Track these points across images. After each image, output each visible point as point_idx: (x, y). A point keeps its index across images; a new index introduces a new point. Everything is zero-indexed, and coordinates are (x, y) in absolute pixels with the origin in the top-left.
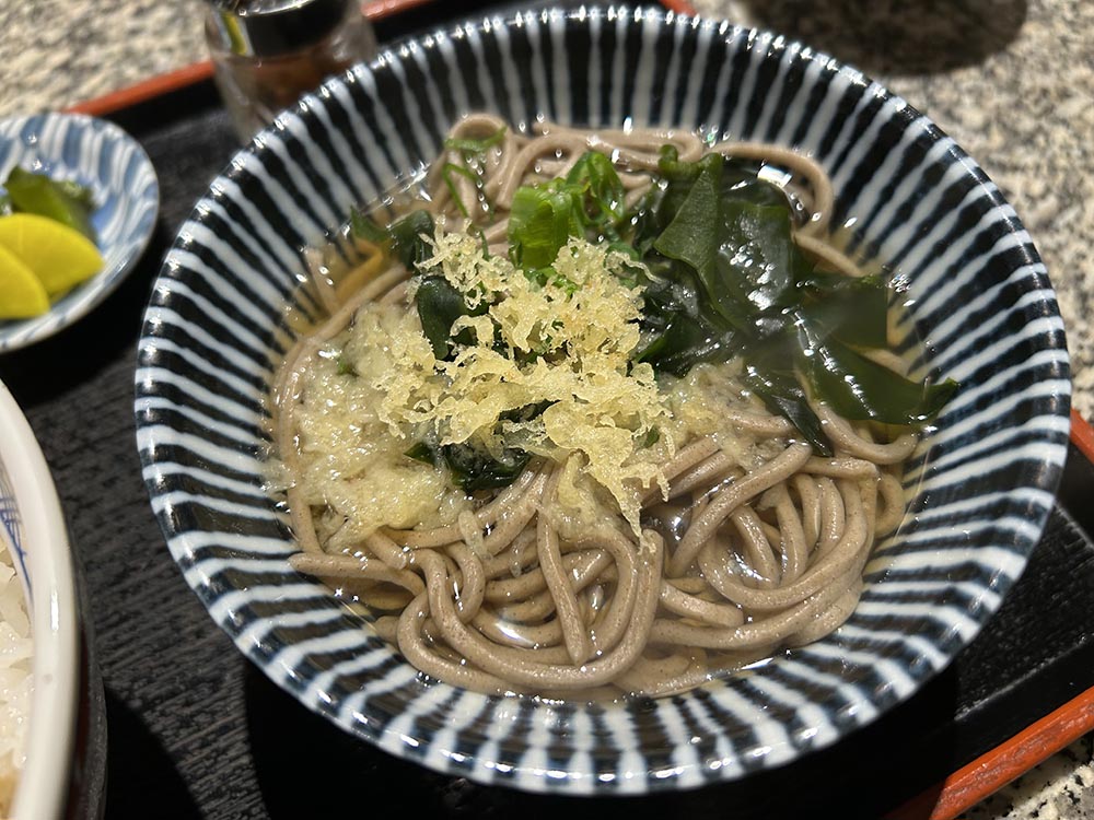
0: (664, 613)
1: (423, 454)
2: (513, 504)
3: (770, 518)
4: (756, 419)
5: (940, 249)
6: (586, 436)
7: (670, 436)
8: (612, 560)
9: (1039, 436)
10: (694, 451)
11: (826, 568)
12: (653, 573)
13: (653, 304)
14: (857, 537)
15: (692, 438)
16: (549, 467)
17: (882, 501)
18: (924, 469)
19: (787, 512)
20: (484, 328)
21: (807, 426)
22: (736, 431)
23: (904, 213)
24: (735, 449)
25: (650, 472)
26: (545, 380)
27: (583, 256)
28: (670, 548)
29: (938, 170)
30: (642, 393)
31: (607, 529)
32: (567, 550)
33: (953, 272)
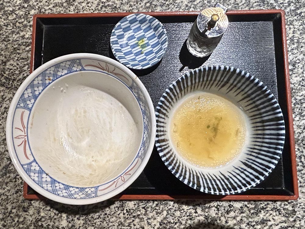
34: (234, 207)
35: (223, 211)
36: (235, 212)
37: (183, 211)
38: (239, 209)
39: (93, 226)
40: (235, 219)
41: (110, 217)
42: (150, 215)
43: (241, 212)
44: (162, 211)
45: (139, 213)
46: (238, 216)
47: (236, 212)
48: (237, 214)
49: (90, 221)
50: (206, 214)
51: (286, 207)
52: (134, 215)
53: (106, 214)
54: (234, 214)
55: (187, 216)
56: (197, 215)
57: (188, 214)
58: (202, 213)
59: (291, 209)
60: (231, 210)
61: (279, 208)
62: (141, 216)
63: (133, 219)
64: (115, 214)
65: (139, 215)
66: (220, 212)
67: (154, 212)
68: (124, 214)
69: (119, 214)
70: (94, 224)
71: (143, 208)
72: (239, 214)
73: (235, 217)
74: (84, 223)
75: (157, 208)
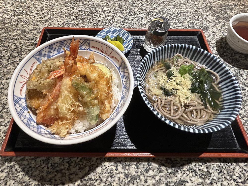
0: (182, 116)
1: (161, 89)
2: (170, 98)
3: (197, 112)
4: (200, 101)
5: (230, 93)
6: (181, 94)
7: (190, 99)
8: (178, 108)
9: (232, 117)
10: (192, 101)
11: (202, 119)
12: (183, 111)
13: (193, 84)
14: (206, 118)
15: (192, 100)
16: (175, 96)
17: (210, 117)
18: (217, 115)
19: (199, 112)
20: (174, 79)
21: (205, 105)
22: (197, 101)
23: (227, 87)
24: (196, 103)
25: (186, 101)
26: (179, 87)
27: (187, 76)
28: (185, 110)
29: (234, 84)
30: (189, 93)
31: (179, 105)
32: (174, 105)
33: (230, 96)
34: (152, 166)
35: (142, 169)
36: (153, 171)
37: (104, 168)
38: (158, 168)
39: (14, 179)
40: (154, 179)
41: (33, 170)
42: (73, 170)
43: (159, 171)
44: (85, 166)
45: (62, 167)
46: (156, 175)
47: (155, 171)
48: (155, 173)
49: (13, 174)
50: (127, 172)
51: (201, 168)
52: (57, 169)
53: (31, 167)
54: (153, 173)
55: (108, 173)
56: (117, 172)
57: (109, 171)
58: (123, 171)
59: (205, 170)
60: (150, 169)
61: (194, 168)
62: (64, 171)
63: (56, 173)
64: (39, 168)
65: (62, 170)
66: (140, 170)
67: (77, 168)
68: (48, 168)
69: (43, 168)
70: (16, 178)
71: (68, 162)
72: (157, 173)
73: (154, 176)
74: (6, 176)
75: (81, 163)
